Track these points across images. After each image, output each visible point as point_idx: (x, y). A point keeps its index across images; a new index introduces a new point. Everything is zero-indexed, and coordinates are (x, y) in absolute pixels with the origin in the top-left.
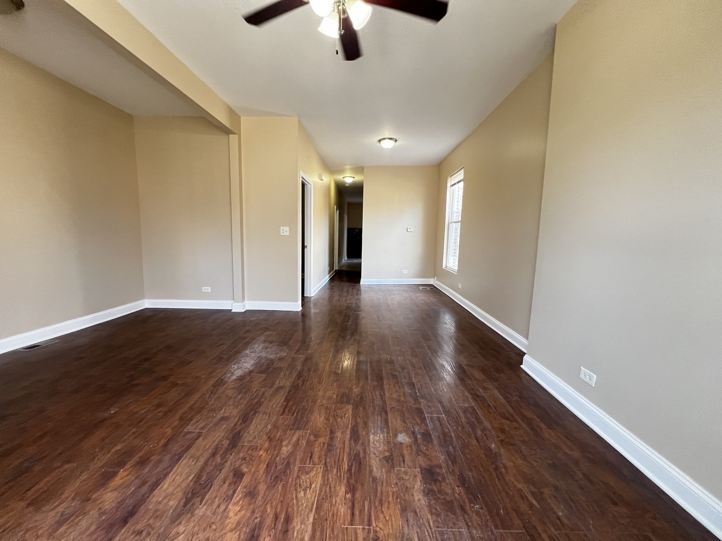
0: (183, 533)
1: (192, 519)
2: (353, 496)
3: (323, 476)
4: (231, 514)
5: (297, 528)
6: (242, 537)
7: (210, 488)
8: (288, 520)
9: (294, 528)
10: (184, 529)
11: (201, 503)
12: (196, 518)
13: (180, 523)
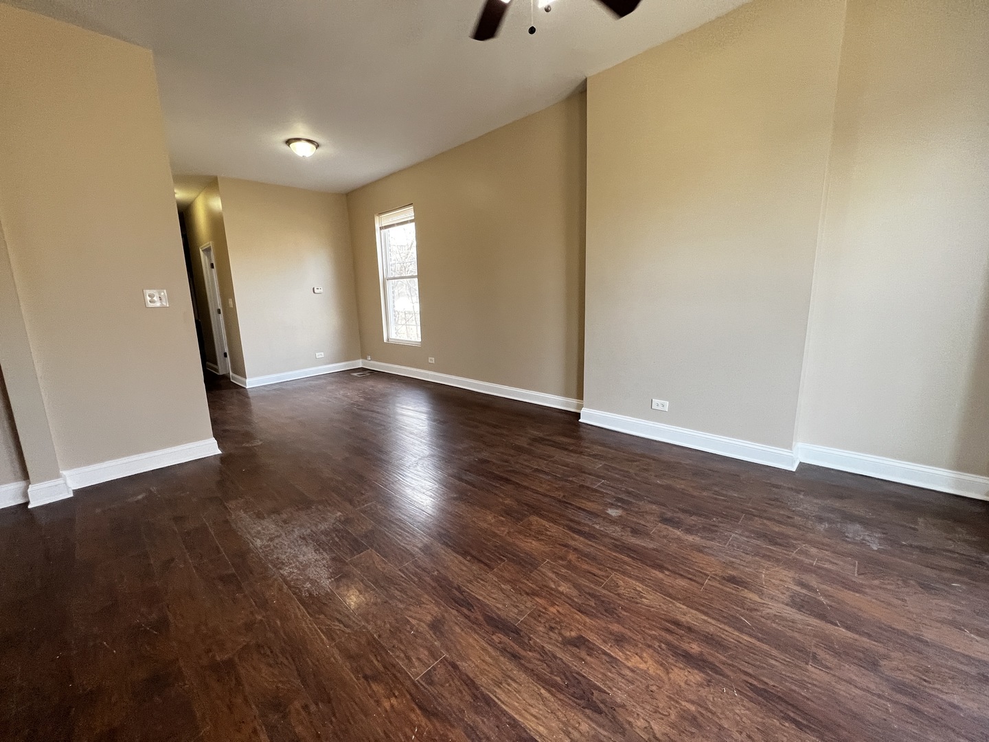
0: (649, 722)
1: (630, 708)
2: (668, 570)
3: (630, 577)
4: (643, 666)
5: (689, 620)
6: (682, 666)
7: (583, 676)
8: (677, 623)
9: (687, 622)
10: (642, 720)
11: (605, 692)
12: (629, 704)
13: (630, 723)
